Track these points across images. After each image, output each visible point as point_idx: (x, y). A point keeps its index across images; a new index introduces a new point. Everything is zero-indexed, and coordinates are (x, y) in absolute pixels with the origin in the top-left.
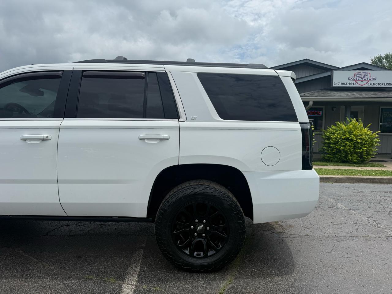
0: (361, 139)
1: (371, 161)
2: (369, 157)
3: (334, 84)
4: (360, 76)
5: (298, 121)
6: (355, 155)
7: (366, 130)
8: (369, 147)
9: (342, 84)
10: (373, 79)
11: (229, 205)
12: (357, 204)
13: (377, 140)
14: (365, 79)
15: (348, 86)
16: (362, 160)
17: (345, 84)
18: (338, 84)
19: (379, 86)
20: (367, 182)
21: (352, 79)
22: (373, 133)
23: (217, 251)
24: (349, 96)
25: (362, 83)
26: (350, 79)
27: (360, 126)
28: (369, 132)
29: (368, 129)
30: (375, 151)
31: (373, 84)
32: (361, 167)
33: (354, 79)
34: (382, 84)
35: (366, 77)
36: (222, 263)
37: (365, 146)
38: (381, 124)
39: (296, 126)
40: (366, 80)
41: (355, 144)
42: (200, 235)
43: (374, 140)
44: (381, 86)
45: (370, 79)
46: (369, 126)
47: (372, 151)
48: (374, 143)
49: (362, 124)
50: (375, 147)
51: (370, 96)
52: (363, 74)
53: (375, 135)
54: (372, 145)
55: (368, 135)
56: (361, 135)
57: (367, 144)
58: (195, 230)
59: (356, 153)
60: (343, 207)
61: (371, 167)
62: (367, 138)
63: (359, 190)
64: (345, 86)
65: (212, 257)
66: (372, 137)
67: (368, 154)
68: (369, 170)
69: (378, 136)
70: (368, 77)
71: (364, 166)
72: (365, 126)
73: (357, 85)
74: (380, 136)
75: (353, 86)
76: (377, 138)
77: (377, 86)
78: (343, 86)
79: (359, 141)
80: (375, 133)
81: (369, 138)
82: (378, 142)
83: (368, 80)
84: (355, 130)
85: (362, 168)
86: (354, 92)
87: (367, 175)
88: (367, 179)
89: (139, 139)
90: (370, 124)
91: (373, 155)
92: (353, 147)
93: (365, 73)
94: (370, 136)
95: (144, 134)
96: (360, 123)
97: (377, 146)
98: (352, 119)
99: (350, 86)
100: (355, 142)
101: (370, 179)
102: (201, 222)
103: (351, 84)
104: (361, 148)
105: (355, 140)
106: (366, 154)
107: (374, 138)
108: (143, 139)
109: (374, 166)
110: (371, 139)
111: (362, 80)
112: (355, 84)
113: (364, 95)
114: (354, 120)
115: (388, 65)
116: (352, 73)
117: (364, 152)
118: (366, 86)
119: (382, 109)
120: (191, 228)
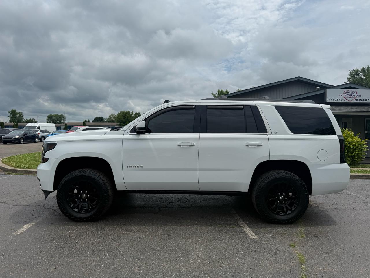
0: (353, 145)
1: (361, 163)
2: (360, 160)
3: (327, 100)
4: (348, 93)
5: (336, 134)
6: (348, 158)
7: (356, 137)
8: (360, 151)
9: (334, 100)
10: (359, 96)
11: (300, 184)
12: (360, 192)
13: (366, 146)
14: (352, 96)
15: (339, 101)
16: (353, 162)
17: (337, 100)
18: (331, 100)
19: (364, 102)
20: (363, 179)
21: (341, 96)
22: (362, 140)
23: (292, 211)
24: (341, 110)
25: (350, 99)
26: (340, 96)
27: (352, 135)
28: (359, 140)
29: (357, 137)
30: (364, 154)
31: (359, 100)
32: (354, 167)
33: (344, 96)
34: (367, 100)
35: (353, 94)
36: (295, 218)
37: (356, 151)
38: (366, 132)
39: (335, 137)
40: (354, 96)
41: (348, 149)
42: (281, 202)
43: (363, 146)
44: (366, 102)
45: (357, 96)
46: (358, 134)
47: (362, 155)
48: (364, 148)
49: (352, 133)
50: (364, 151)
51: (358, 111)
52: (351, 92)
53: (364, 142)
54: (362, 150)
55: (358, 142)
56: (353, 142)
57: (358, 150)
58: (278, 199)
59: (349, 157)
60: (352, 194)
61: (362, 168)
62: (357, 145)
63: (358, 183)
64: (336, 101)
65: (290, 215)
66: (361, 144)
67: (359, 158)
68: (361, 170)
69: (366, 143)
70: (355, 94)
71: (356, 167)
72: (355, 135)
73: (346, 101)
74: (368, 143)
75: (342, 101)
76: (365, 144)
77: (363, 102)
78: (335, 101)
79: (352, 147)
80: (363, 141)
81: (359, 145)
82: (366, 148)
83: (355, 97)
84: (347, 138)
85: (356, 168)
86: (344, 107)
87: (362, 173)
88: (363, 176)
89: (245, 145)
90: (359, 133)
91: (362, 158)
92: (346, 152)
93: (352, 91)
94: (360, 143)
95: (247, 142)
96: (351, 132)
97: (366, 151)
98: (344, 129)
99: (341, 101)
100: (348, 148)
101: (365, 176)
102: (282, 195)
103: (341, 100)
104: (353, 153)
105: (348, 146)
106: (357, 158)
107: (363, 145)
108: (247, 145)
109: (364, 167)
110: (361, 145)
111: (350, 97)
112: (344, 100)
113: (353, 110)
114: (346, 130)
115: (364, 78)
116: (342, 91)
117: (355, 156)
118: (354, 101)
119: (366, 120)
120: (275, 198)
